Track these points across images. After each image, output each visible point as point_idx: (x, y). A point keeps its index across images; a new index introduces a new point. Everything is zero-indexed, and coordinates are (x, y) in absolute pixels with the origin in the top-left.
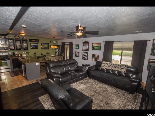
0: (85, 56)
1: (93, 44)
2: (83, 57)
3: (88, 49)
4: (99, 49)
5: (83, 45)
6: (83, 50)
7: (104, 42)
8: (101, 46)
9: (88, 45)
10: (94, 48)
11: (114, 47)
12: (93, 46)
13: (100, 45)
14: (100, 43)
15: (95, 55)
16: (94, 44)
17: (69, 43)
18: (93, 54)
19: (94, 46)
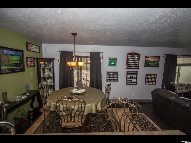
0: (133, 78)
1: (147, 58)
2: (127, 80)
3: (138, 66)
4: (157, 66)
5: (128, 59)
6: (127, 68)
7: (165, 56)
8: (159, 62)
9: (138, 59)
10: (147, 64)
11: (178, 63)
12: (145, 61)
13: (157, 60)
14: (159, 57)
15: (150, 75)
16: (149, 58)
17: (89, 55)
18: (146, 74)
19: (148, 61)
